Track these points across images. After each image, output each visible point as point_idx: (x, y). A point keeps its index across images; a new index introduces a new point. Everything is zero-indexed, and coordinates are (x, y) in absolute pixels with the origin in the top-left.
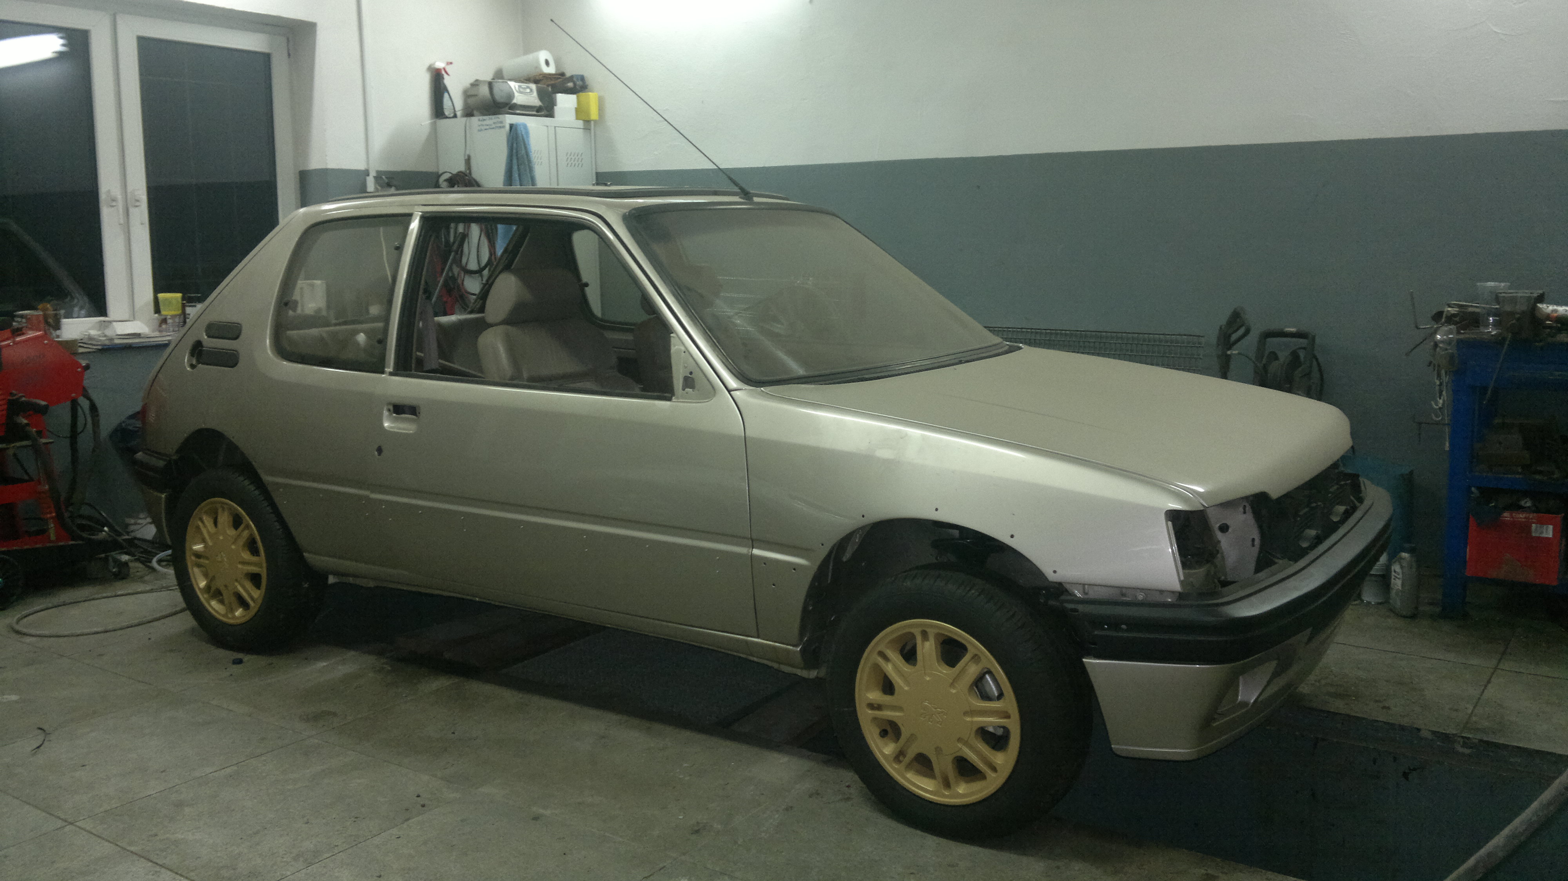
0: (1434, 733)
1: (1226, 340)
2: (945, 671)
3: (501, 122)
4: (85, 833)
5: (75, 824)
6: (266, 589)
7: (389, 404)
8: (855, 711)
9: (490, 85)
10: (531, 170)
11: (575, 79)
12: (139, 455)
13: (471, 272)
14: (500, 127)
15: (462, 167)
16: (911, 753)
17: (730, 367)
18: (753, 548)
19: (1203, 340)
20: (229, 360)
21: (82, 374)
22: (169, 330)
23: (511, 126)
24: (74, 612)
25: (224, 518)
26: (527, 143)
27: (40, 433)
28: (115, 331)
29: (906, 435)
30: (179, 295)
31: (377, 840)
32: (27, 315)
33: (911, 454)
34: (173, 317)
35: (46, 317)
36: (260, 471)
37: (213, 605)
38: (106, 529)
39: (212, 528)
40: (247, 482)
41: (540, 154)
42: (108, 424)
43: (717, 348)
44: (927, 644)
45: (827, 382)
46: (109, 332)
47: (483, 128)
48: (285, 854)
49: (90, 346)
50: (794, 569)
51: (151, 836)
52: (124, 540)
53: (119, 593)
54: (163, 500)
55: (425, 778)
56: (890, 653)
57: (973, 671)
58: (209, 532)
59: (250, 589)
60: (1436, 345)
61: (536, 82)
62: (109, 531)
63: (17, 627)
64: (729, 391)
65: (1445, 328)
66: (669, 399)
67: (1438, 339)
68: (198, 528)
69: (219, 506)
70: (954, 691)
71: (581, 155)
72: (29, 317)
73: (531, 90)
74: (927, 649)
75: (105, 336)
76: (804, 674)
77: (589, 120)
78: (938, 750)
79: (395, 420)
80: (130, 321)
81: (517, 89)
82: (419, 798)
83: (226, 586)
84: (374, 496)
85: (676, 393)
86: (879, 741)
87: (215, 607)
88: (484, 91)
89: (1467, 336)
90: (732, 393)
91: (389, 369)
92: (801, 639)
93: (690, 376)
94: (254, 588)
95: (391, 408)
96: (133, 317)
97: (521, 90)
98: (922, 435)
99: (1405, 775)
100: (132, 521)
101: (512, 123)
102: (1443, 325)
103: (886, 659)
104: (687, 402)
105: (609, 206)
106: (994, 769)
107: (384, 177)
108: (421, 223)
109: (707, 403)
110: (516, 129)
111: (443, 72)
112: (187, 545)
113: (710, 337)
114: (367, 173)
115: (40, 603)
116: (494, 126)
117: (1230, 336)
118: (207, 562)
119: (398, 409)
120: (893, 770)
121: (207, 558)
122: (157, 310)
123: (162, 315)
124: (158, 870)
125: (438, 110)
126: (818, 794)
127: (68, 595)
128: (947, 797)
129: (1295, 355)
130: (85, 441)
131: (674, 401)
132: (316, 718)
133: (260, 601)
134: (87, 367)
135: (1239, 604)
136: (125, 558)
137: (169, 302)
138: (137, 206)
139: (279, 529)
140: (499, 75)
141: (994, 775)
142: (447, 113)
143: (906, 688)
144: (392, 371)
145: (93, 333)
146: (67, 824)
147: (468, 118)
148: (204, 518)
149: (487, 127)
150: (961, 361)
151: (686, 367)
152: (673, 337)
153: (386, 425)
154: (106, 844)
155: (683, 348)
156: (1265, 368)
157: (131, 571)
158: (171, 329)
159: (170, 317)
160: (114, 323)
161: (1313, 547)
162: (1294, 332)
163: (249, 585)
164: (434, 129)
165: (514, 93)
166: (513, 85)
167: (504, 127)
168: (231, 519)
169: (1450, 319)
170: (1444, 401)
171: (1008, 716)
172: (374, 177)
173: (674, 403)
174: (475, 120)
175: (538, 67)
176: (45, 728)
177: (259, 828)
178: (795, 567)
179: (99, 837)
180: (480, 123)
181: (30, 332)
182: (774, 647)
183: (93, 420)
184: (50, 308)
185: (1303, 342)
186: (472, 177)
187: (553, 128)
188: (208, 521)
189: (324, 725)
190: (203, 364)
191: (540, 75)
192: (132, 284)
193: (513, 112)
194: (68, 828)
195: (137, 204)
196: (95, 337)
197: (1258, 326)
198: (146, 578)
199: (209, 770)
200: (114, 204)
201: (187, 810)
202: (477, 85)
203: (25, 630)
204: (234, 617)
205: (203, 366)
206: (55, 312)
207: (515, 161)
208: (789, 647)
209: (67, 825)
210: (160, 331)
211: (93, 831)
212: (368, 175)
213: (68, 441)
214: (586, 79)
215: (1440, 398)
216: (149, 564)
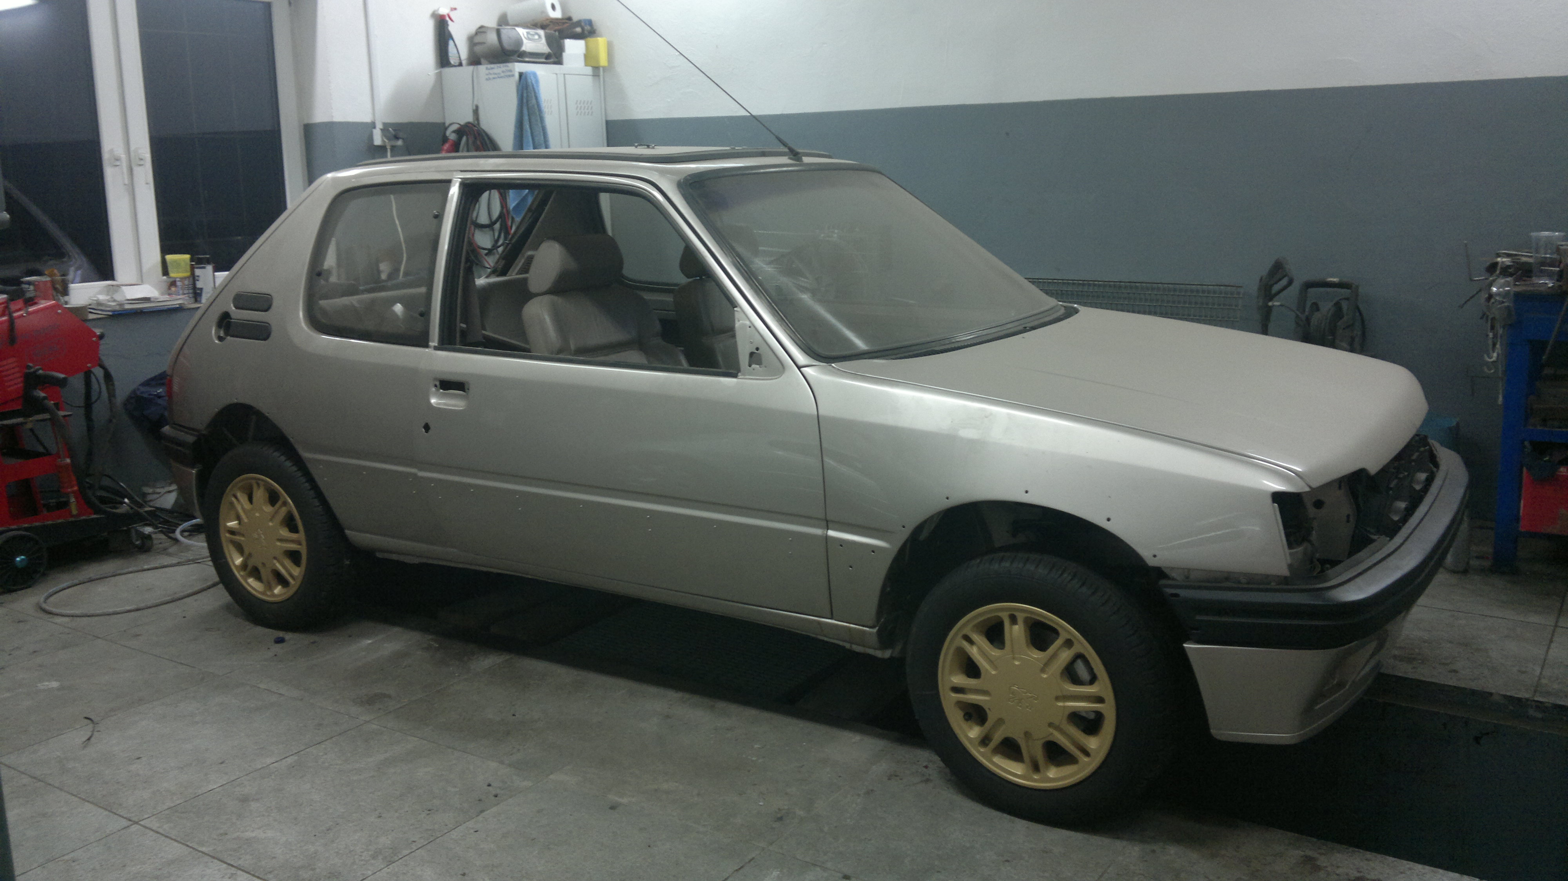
0: (1505, 696)
1: (1267, 291)
2: (1036, 655)
3: (511, 71)
4: (152, 833)
5: (140, 823)
6: (307, 568)
7: (435, 379)
8: (938, 694)
9: (498, 32)
10: (542, 120)
11: (583, 24)
12: (166, 429)
13: (482, 227)
14: (509, 76)
15: (469, 118)
16: (997, 738)
17: (798, 342)
18: (828, 529)
19: (1242, 290)
20: (261, 332)
21: (97, 345)
22: (179, 292)
23: (521, 75)
24: (102, 588)
25: (260, 494)
26: (537, 91)
27: (58, 406)
28: (125, 296)
29: (991, 414)
30: (187, 257)
31: (454, 834)
32: (35, 281)
33: (996, 435)
34: (182, 279)
35: (53, 283)
36: (296, 446)
37: (250, 583)
38: (126, 500)
39: (247, 506)
40: (283, 458)
41: (550, 103)
42: (123, 391)
43: (783, 322)
44: (1016, 628)
45: (898, 356)
46: (119, 297)
47: (491, 77)
48: (362, 852)
49: (100, 312)
50: (873, 552)
51: (221, 835)
52: (146, 512)
53: (146, 567)
54: (194, 476)
55: (493, 765)
56: (976, 637)
57: (1066, 656)
58: (243, 508)
59: (289, 567)
60: (1491, 296)
61: (543, 27)
62: (130, 503)
63: (44, 606)
64: (799, 368)
65: (1502, 281)
66: (735, 376)
67: (1494, 291)
68: (232, 503)
69: (253, 482)
70: (1045, 676)
71: (591, 104)
72: (37, 283)
73: (540, 36)
74: (1016, 632)
75: (115, 301)
76: (879, 654)
77: (597, 66)
78: (1027, 734)
79: (442, 396)
80: (137, 285)
81: (526, 36)
82: (490, 788)
83: (263, 564)
84: (421, 474)
85: (742, 369)
86: (965, 725)
87: (253, 585)
88: (492, 38)
89: (1524, 288)
90: (802, 369)
91: (434, 343)
92: (878, 620)
93: (756, 352)
94: (292, 564)
95: (438, 383)
96: (141, 281)
97: (530, 36)
98: (1008, 414)
99: (1477, 739)
100: (151, 491)
101: (521, 71)
102: (1498, 276)
103: (971, 642)
104: (752, 379)
105: (662, 172)
106: (1087, 753)
107: (390, 129)
108: (461, 191)
109: (776, 380)
110: (526, 78)
111: (448, 19)
112: (221, 521)
113: (776, 310)
114: (373, 125)
115: (65, 579)
116: (502, 75)
117: (1272, 286)
118: (243, 539)
119: (447, 385)
120: (979, 754)
121: (243, 535)
122: (165, 272)
123: (170, 278)
124: (235, 872)
125: (443, 59)
126: (896, 776)
127: (92, 570)
128: (1035, 781)
129: (1338, 305)
130: (100, 411)
131: (741, 378)
132: (370, 701)
133: (301, 578)
134: (101, 337)
135: (1346, 586)
136: (148, 530)
137: (177, 264)
138: (140, 165)
139: (318, 506)
140: (503, 20)
141: (1086, 759)
142: (452, 62)
143: (993, 672)
144: (436, 345)
145: (102, 298)
146: (131, 823)
147: (476, 67)
148: (239, 495)
149: (496, 76)
150: (1026, 327)
151: (751, 343)
152: (737, 311)
153: (433, 401)
154: (176, 844)
155: (748, 323)
156: (1308, 320)
157: (155, 542)
158: (181, 292)
159: (179, 279)
160: (124, 288)
161: (1405, 520)
162: (1337, 282)
163: (288, 563)
164: (439, 78)
165: (522, 40)
166: (522, 32)
167: (513, 76)
168: (267, 495)
169: (1506, 271)
170: (1498, 355)
171: (1100, 700)
172: (381, 129)
173: (739, 380)
174: (482, 69)
175: (544, 12)
176: (92, 717)
177: (331, 823)
178: (873, 549)
179: (167, 837)
180: (487, 72)
181: (43, 301)
182: (849, 629)
183: (108, 389)
184: (57, 273)
185: (1345, 292)
186: (481, 128)
187: (562, 76)
188: (243, 498)
189: (380, 709)
190: (233, 336)
191: (547, 19)
192: (138, 243)
193: (521, 59)
194: (135, 828)
195: (142, 162)
196: (104, 302)
197: (1301, 277)
198: (171, 550)
199: (269, 761)
200: (118, 163)
201: (254, 805)
202: (484, 32)
203: (54, 610)
204: (274, 595)
205: (232, 338)
206: (63, 277)
207: (525, 112)
208: (865, 628)
209: (132, 825)
210: (169, 294)
211: (161, 831)
212: (375, 128)
213: (82, 411)
214: (593, 23)
215: (1494, 352)
216: (171, 535)
